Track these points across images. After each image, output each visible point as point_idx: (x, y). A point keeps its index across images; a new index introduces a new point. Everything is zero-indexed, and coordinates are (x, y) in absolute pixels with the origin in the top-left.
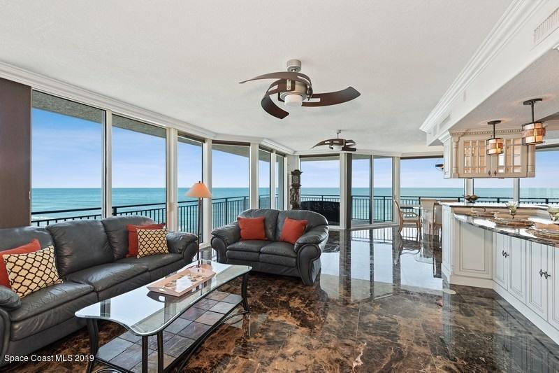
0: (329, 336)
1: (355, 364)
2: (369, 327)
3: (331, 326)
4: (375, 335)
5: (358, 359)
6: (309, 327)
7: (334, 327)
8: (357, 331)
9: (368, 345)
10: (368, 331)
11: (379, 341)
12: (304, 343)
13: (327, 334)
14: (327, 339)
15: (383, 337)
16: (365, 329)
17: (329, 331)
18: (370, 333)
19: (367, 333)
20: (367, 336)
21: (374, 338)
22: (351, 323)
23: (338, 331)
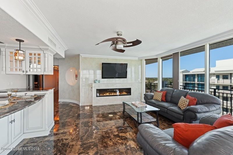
0: (106, 135)
1: (95, 131)
2: (93, 145)
3: (108, 139)
4: (90, 143)
5: (95, 132)
6: (115, 135)
7: (106, 139)
8: (98, 141)
9: (92, 137)
10: (93, 143)
11: (88, 140)
12: (112, 130)
13: (108, 135)
14: (106, 134)
15: (87, 142)
16: (94, 143)
17: (107, 137)
18: (92, 142)
19: (93, 142)
20: (93, 141)
21: (91, 141)
22: (101, 144)
23: (104, 138)
